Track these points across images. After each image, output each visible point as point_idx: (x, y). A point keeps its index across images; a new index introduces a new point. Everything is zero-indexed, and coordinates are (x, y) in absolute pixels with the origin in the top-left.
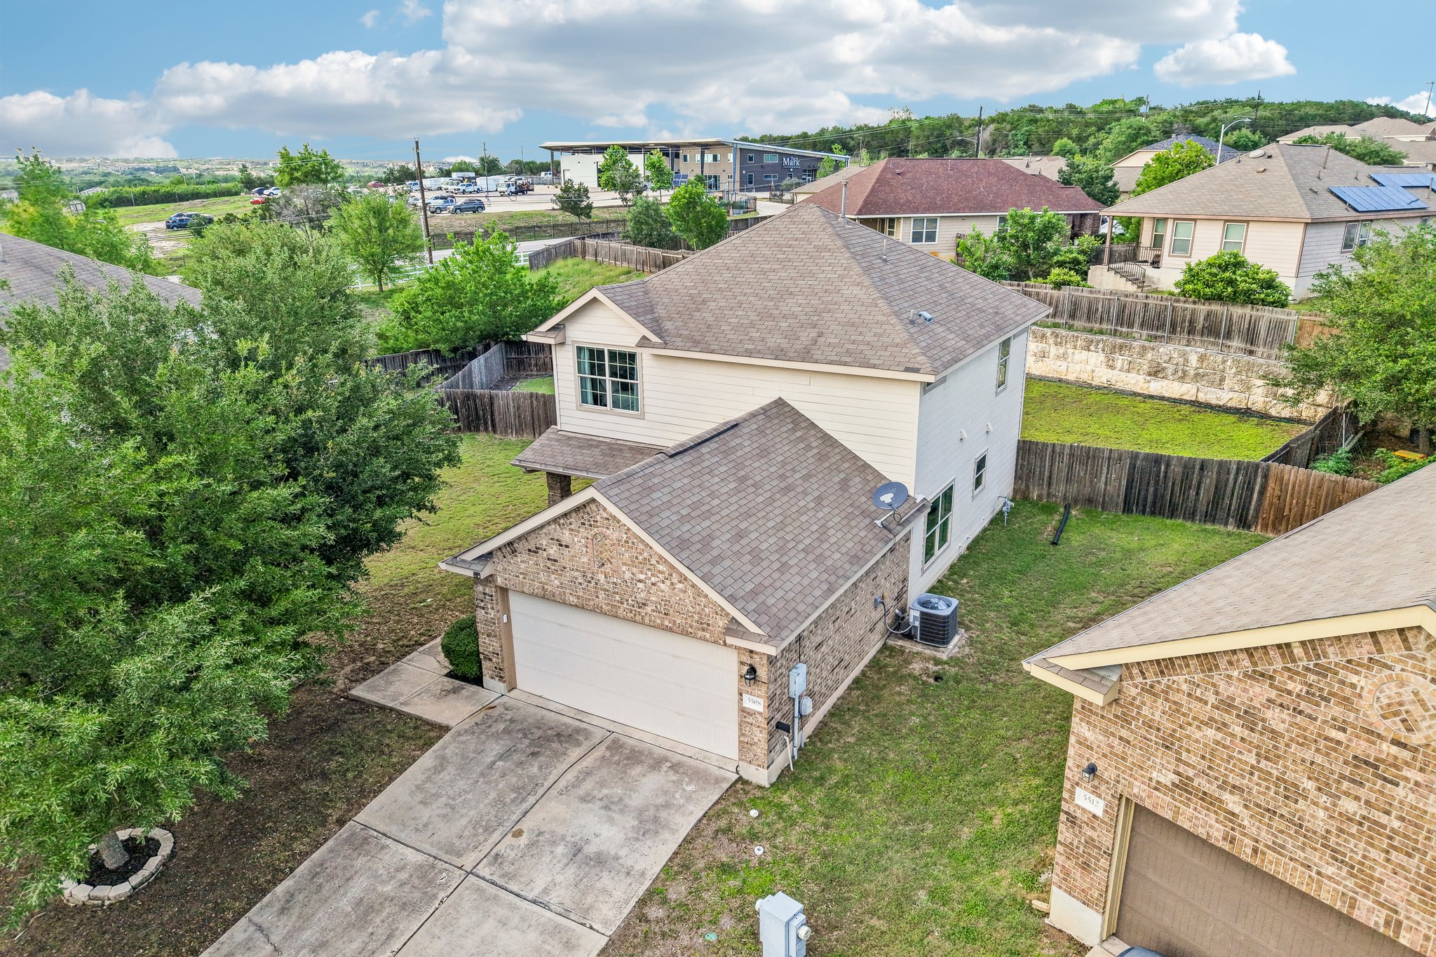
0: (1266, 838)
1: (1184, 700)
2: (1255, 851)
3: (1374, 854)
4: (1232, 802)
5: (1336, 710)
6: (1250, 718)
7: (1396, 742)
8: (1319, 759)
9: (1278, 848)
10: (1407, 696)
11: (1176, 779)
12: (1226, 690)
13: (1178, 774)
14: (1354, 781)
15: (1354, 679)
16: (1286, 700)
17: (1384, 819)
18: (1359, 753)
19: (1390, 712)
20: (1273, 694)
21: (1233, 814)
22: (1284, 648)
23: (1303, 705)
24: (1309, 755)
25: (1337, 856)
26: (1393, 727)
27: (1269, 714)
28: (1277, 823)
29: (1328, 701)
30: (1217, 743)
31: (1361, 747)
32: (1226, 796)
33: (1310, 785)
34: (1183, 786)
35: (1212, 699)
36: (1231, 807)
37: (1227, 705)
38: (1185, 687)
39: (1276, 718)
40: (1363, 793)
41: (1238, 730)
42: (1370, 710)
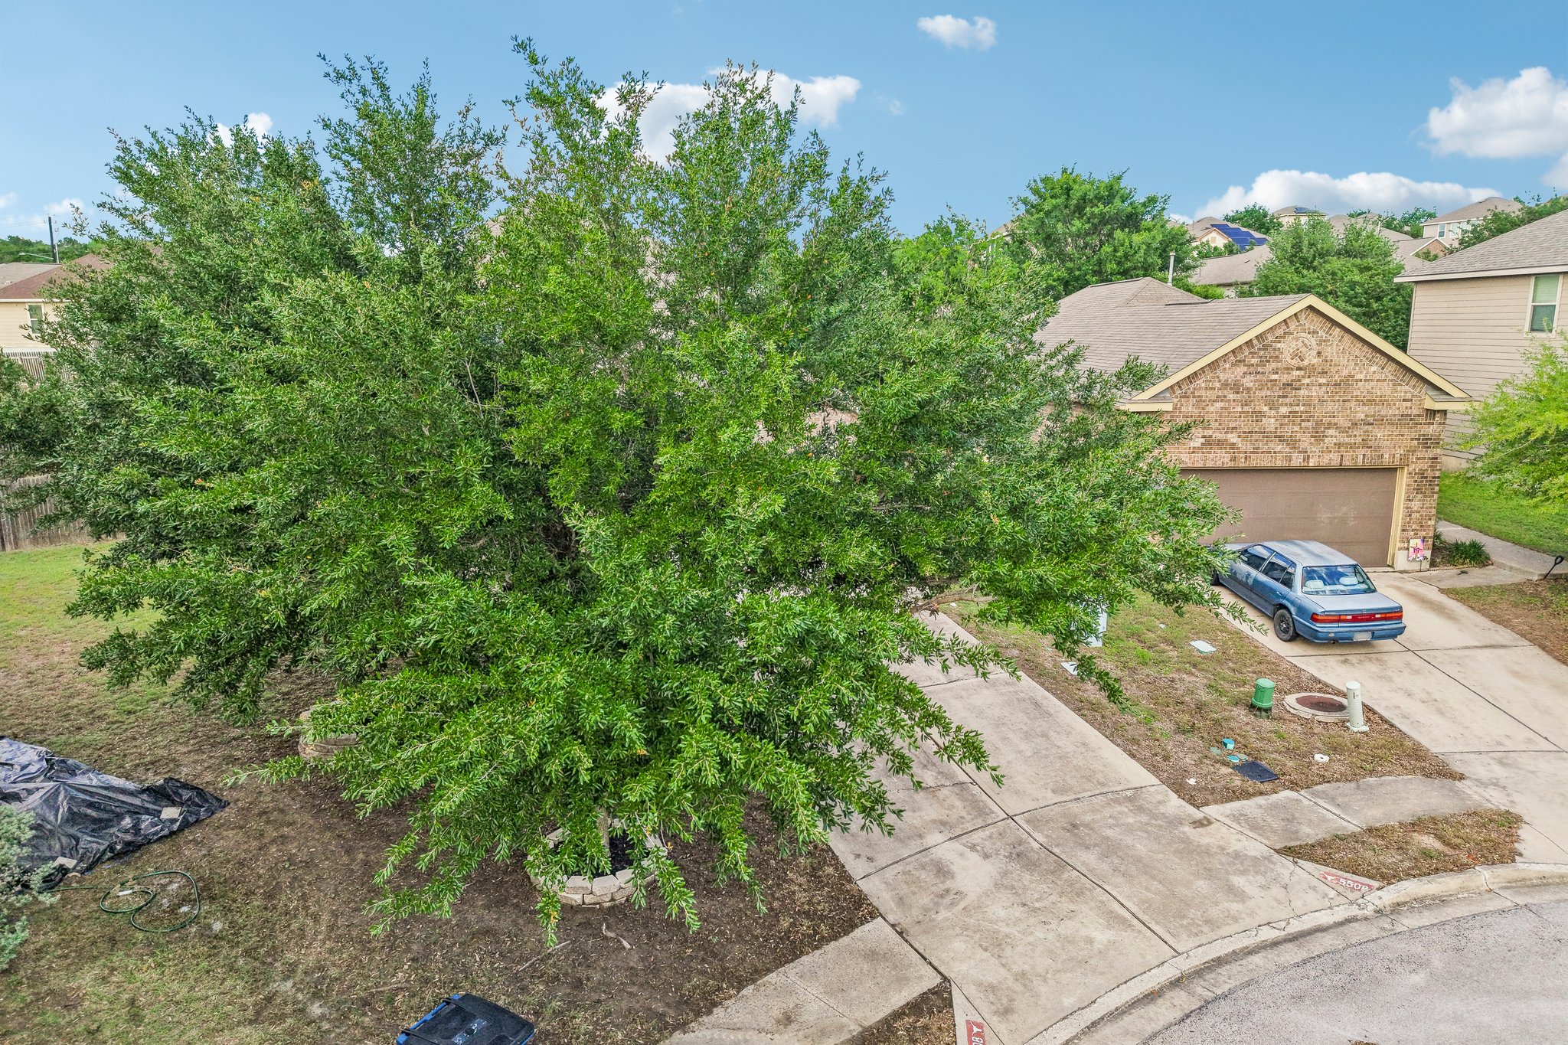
0: (1250, 448)
1: (1203, 392)
2: (1246, 458)
3: (1296, 428)
4: (1233, 438)
5: (1273, 365)
6: (1236, 387)
7: (1299, 369)
8: (1269, 393)
9: (1256, 451)
10: (1300, 344)
11: (1203, 440)
12: (1223, 377)
13: (1204, 437)
14: (1284, 397)
15: (1278, 345)
16: (1252, 369)
17: (1297, 409)
18: (1285, 381)
19: (1294, 355)
20: (1245, 369)
21: (1234, 444)
22: (1249, 343)
23: (1260, 369)
24: (1264, 393)
25: (1281, 439)
26: (1295, 362)
27: (1245, 380)
28: (1255, 437)
29: (1268, 361)
30: (1222, 409)
31: (1285, 378)
32: (1229, 436)
33: (1266, 409)
34: (1209, 443)
35: (1217, 385)
36: (1234, 440)
37: (1225, 385)
38: (1203, 385)
39: (1248, 382)
40: (1287, 401)
41: (1231, 397)
42: (1287, 357)
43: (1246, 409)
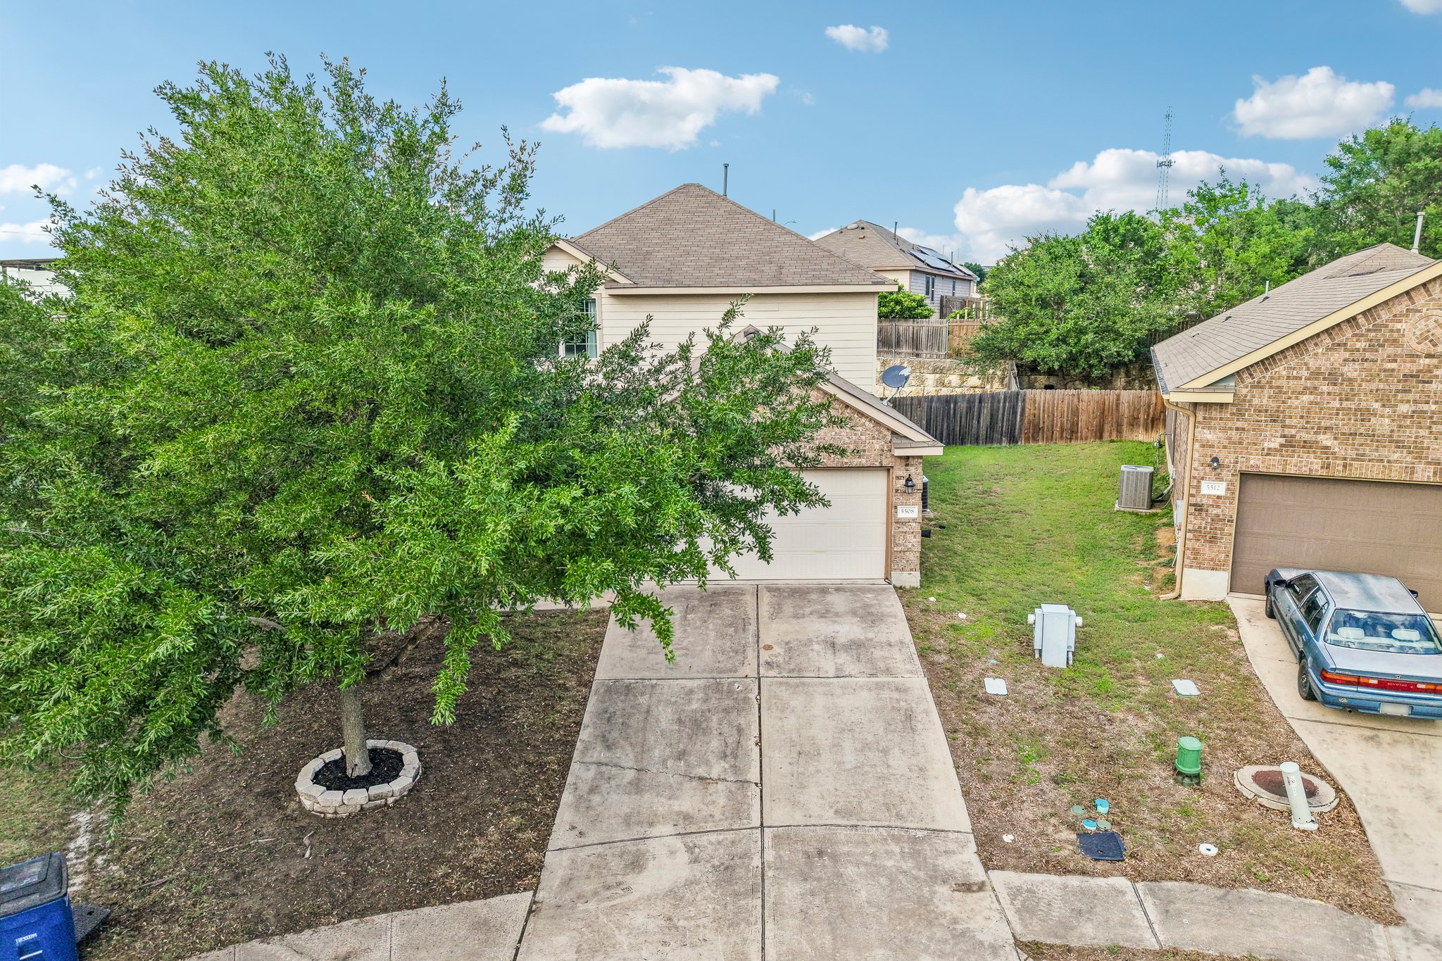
0: (1351, 453)
1: (1284, 382)
2: (1345, 466)
4: (1326, 440)
5: (1390, 350)
6: (1333, 377)
8: (1381, 386)
9: (1360, 457)
10: (1431, 324)
11: (1282, 441)
12: (1313, 364)
13: (1284, 436)
14: (1405, 391)
15: (1398, 326)
16: (1357, 355)
17: (1426, 407)
18: (1407, 371)
19: (1423, 338)
20: (1347, 355)
21: (1327, 448)
22: (1352, 321)
23: (1368, 355)
24: (1374, 386)
25: (1399, 445)
27: (1346, 369)
28: (1359, 440)
29: (1383, 346)
30: (1311, 403)
31: (1408, 367)
32: (1321, 437)
34: (1289, 444)
35: (1305, 373)
37: (1316, 374)
38: (1284, 373)
39: (1351, 371)
40: (1410, 397)
41: (1325, 388)
42: (1410, 342)
43: (1345, 404)
